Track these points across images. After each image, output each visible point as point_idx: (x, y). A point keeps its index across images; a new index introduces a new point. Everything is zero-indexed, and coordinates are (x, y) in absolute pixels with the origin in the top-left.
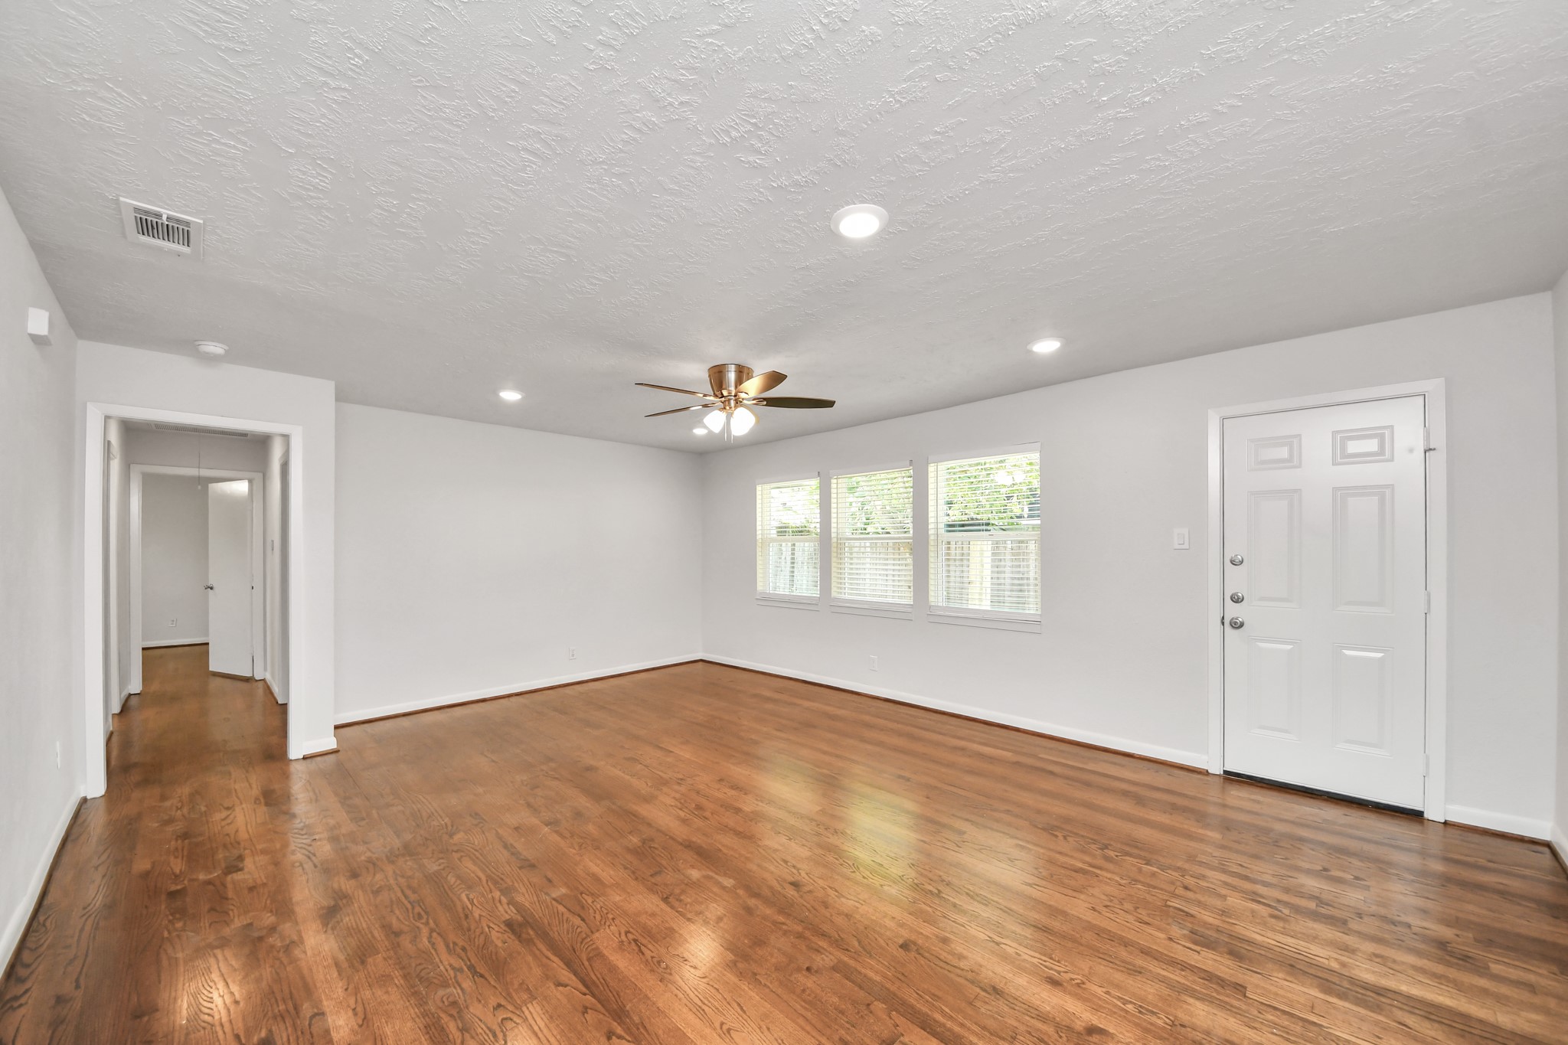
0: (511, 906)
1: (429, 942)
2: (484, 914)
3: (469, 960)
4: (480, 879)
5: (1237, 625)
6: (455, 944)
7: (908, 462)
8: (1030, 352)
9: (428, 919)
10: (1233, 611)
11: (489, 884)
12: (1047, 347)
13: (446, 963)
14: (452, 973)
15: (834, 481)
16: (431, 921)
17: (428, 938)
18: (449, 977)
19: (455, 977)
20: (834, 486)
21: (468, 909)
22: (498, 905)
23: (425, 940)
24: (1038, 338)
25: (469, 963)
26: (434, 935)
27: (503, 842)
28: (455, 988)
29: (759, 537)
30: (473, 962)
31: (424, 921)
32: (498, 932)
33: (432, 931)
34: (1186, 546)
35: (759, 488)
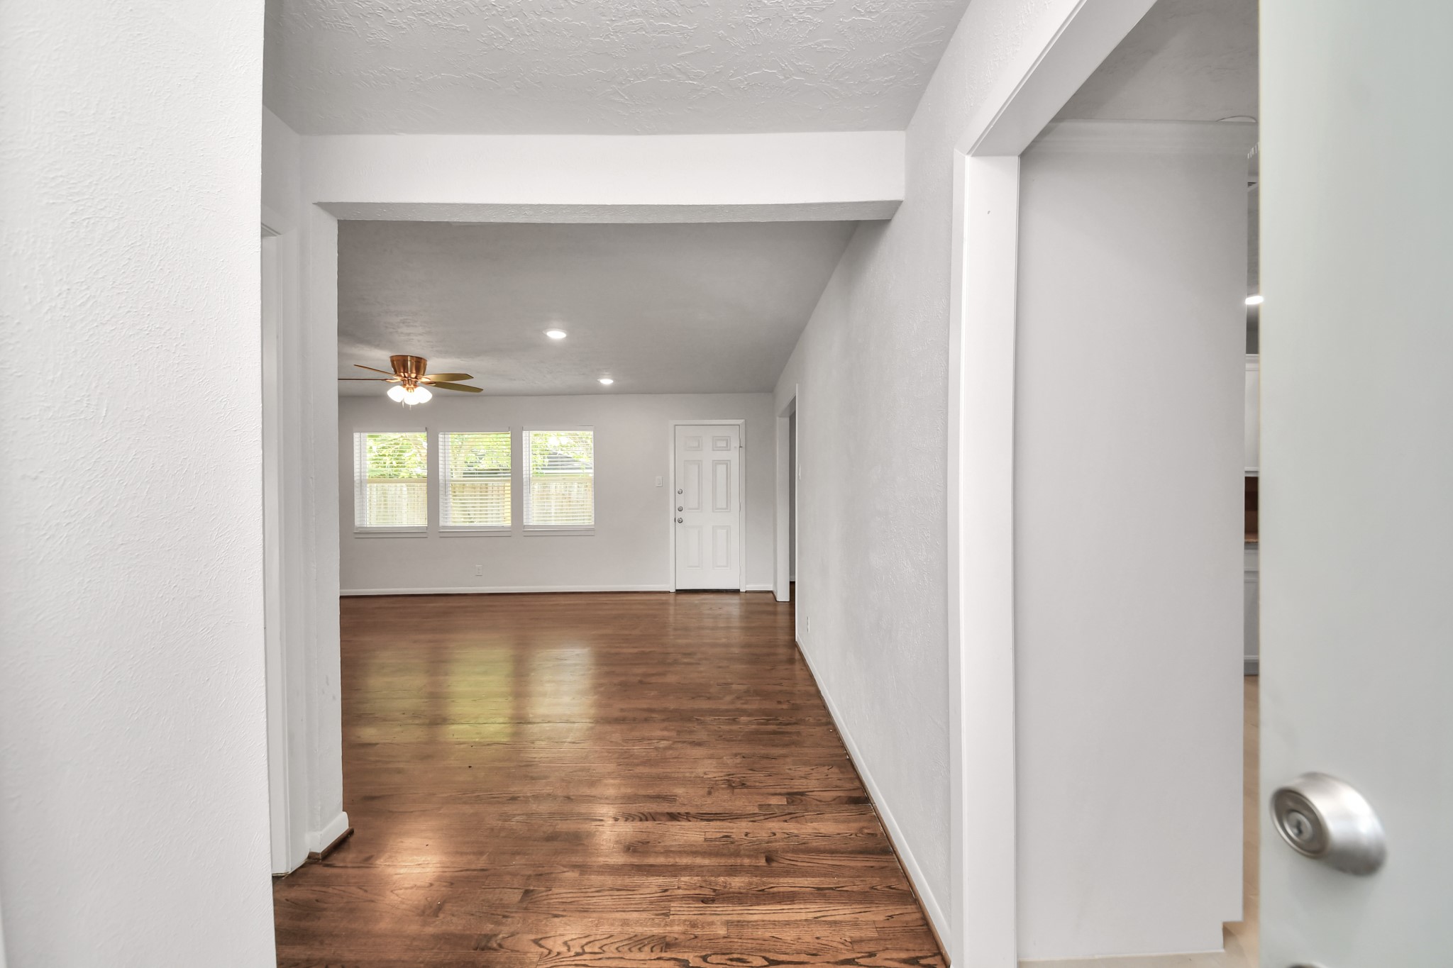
5: (680, 521)
7: (507, 429)
8: (599, 382)
10: (679, 515)
12: (606, 382)
15: (440, 436)
20: (440, 439)
24: (602, 376)
29: (356, 477)
34: (661, 485)
35: (356, 436)
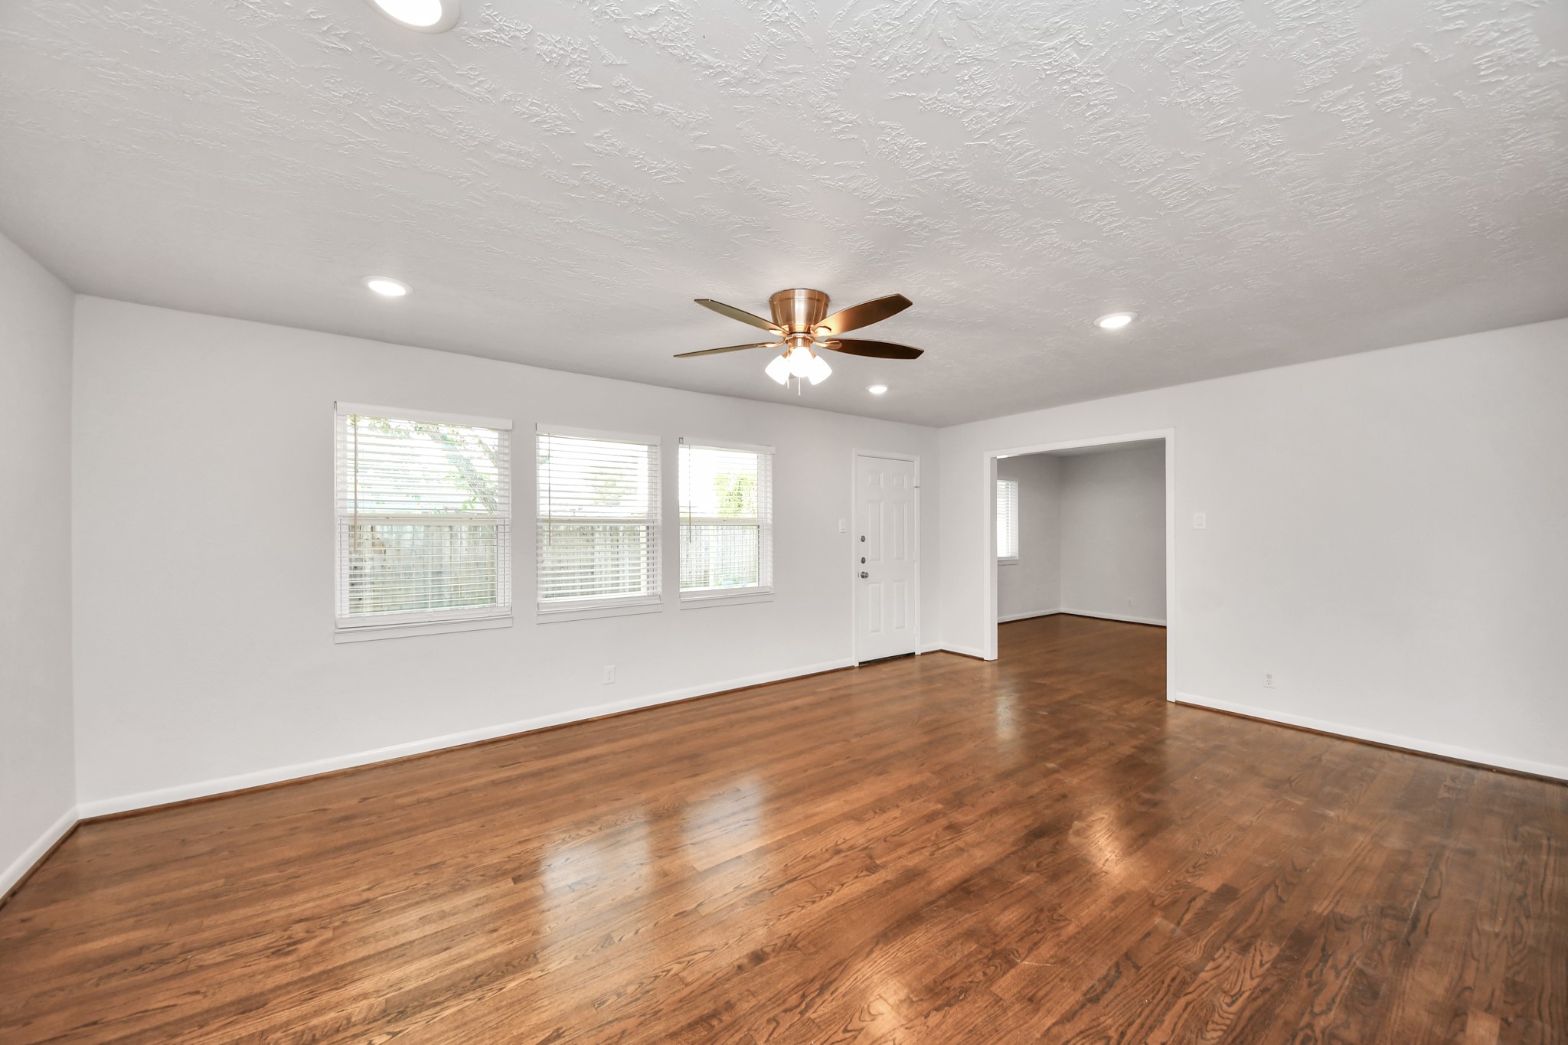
0: (1216, 956)
1: (1330, 1010)
2: (1248, 976)
3: (1317, 965)
4: (1188, 1004)
6: (1310, 985)
9: (1302, 1029)
11: (1190, 990)
13: (1339, 982)
14: (1344, 973)
16: (1302, 1023)
17: (1326, 1014)
18: (1350, 973)
19: (1346, 967)
21: (1251, 994)
22: (1222, 968)
23: (1332, 1015)
25: (1321, 964)
26: (1317, 1010)
27: (1083, 1006)
28: (1355, 964)
30: (1316, 961)
31: (1309, 1032)
32: (1262, 955)
33: (1314, 1015)
